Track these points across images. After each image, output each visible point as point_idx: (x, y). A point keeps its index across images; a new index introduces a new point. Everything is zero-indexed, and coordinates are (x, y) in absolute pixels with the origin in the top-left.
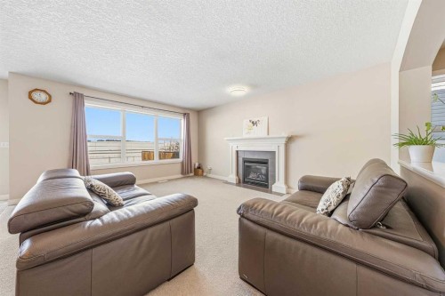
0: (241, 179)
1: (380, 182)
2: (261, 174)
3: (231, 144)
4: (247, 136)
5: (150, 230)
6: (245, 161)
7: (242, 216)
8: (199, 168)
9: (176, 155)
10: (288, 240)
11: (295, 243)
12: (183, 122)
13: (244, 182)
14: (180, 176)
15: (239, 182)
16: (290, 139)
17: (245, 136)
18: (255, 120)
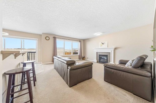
0: (98, 61)
1: (139, 58)
2: (105, 59)
3: (95, 50)
4: (101, 48)
5: (85, 68)
6: (100, 55)
7: (105, 67)
8: (84, 57)
9: (77, 53)
10: (117, 71)
11: (119, 71)
12: (79, 43)
13: (99, 62)
14: (78, 59)
15: (98, 62)
16: (115, 49)
17: (99, 48)
18: (103, 42)
